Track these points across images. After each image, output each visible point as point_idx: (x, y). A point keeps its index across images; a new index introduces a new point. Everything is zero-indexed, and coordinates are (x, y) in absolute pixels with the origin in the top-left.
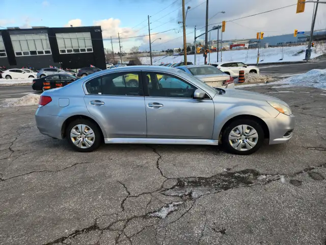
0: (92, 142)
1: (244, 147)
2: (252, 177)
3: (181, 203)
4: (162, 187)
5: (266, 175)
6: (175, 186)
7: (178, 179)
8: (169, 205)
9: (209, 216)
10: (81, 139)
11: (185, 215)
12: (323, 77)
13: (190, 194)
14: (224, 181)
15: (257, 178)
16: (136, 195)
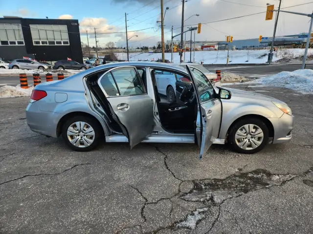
0: (92, 141)
1: (250, 146)
2: (265, 177)
3: (206, 209)
4: (179, 191)
5: (278, 175)
6: (193, 189)
7: (193, 181)
8: (194, 212)
9: (242, 225)
10: (80, 137)
11: (216, 224)
12: (293, 79)
13: (212, 199)
14: (240, 182)
15: (271, 178)
16: (154, 201)
